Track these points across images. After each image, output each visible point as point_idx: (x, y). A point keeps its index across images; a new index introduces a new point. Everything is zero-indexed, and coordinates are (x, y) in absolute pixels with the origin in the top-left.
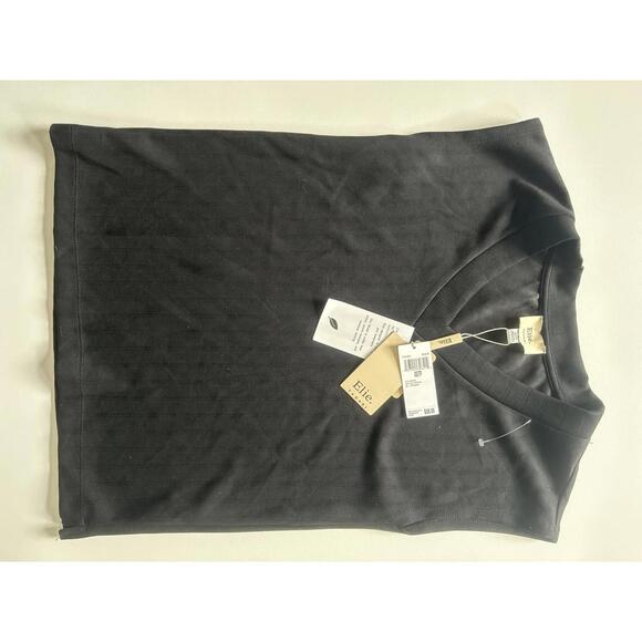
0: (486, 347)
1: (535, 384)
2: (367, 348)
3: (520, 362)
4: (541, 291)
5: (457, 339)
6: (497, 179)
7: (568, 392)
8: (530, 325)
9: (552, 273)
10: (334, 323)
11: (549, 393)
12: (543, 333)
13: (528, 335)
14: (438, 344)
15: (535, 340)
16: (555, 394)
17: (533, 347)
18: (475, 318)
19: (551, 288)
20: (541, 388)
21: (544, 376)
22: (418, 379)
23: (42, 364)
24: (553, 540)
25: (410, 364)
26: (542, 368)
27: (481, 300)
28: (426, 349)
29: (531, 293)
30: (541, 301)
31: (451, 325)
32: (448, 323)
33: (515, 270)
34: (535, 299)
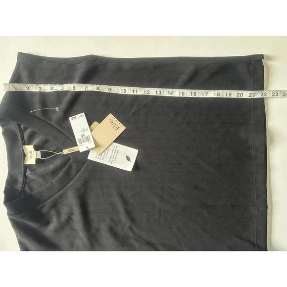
0: (53, 148)
1: (29, 131)
2: (111, 148)
3: (36, 141)
4: (25, 177)
5: (66, 152)
6: (49, 231)
7: (13, 126)
8: (31, 161)
9: (19, 186)
10: (128, 159)
11: (22, 126)
12: (25, 156)
13: (32, 155)
14: (75, 149)
15: (28, 152)
16: (19, 126)
17: (29, 149)
18: (58, 162)
19: (20, 179)
20: (26, 129)
21: (24, 135)
22: (82, 133)
24: (21, 55)
25: (87, 139)
26: (26, 138)
27: (54, 173)
28: (81, 148)
29: (30, 176)
30: (25, 172)
31: (70, 159)
32: (71, 160)
33: (38, 187)
34: (28, 172)
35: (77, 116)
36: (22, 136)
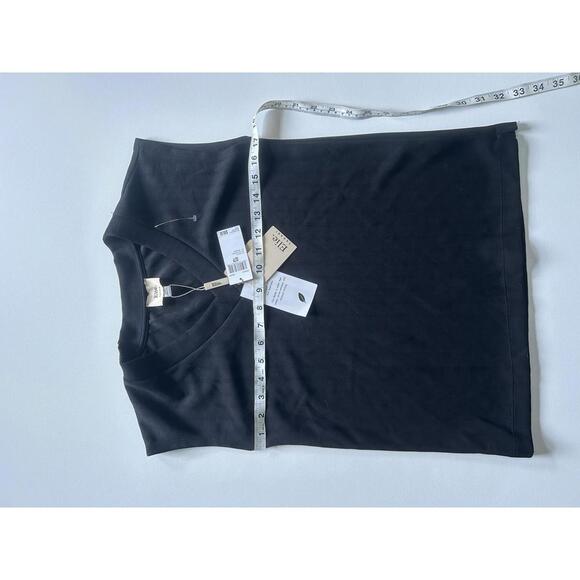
0: (189, 281)
1: (152, 256)
2: (276, 279)
3: (163, 271)
4: (148, 326)
5: (208, 286)
6: (184, 407)
7: (128, 249)
8: (156, 301)
9: (139, 340)
10: (302, 298)
11: (142, 248)
12: (146, 294)
13: (157, 293)
14: (222, 282)
15: (152, 289)
16: (138, 248)
17: (154, 282)
18: (196, 303)
19: (141, 329)
20: (148, 252)
21: (146, 263)
22: (235, 256)
23: (536, 261)
24: (138, 141)
25: (242, 266)
26: (147, 268)
27: (191, 318)
28: (232, 279)
29: (155, 324)
30: (148, 318)
31: (214, 298)
32: (216, 299)
33: (168, 342)
34: (152, 319)
35: (229, 230)
36: (143, 265)
